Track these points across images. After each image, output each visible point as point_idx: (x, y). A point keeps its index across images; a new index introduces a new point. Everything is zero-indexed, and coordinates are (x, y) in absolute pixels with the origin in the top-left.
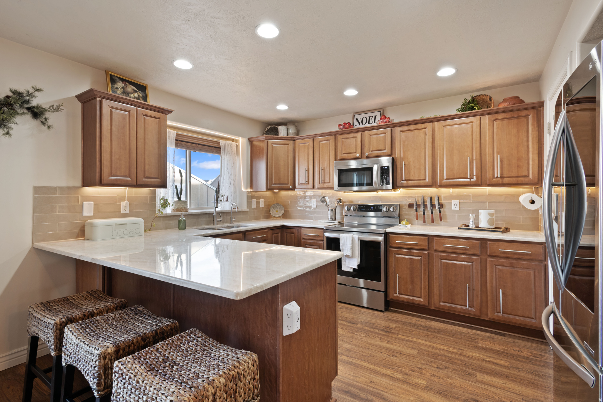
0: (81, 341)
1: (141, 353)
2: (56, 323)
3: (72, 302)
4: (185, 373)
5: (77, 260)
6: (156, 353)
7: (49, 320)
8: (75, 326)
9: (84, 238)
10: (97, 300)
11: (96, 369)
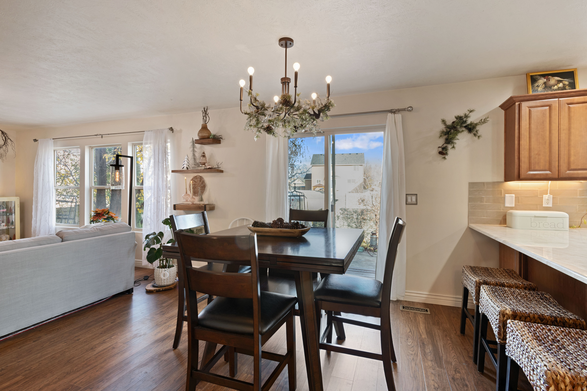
0: (490, 298)
1: (532, 325)
2: (476, 281)
3: (491, 272)
4: (572, 359)
5: (500, 243)
6: (547, 332)
7: (473, 278)
8: (488, 288)
9: (506, 225)
10: (510, 277)
11: (498, 321)
